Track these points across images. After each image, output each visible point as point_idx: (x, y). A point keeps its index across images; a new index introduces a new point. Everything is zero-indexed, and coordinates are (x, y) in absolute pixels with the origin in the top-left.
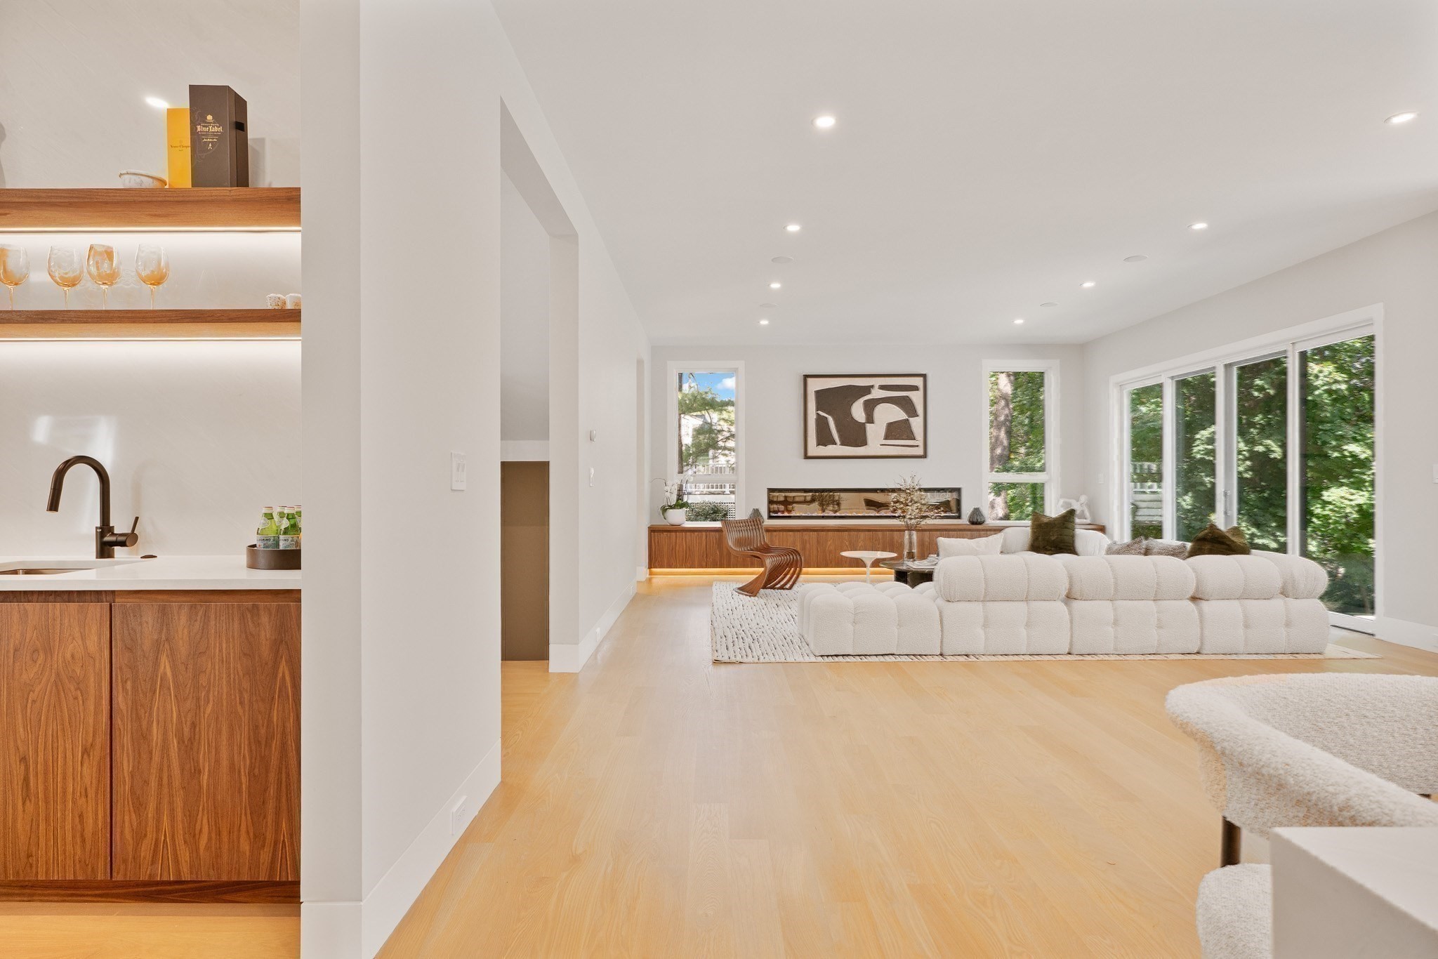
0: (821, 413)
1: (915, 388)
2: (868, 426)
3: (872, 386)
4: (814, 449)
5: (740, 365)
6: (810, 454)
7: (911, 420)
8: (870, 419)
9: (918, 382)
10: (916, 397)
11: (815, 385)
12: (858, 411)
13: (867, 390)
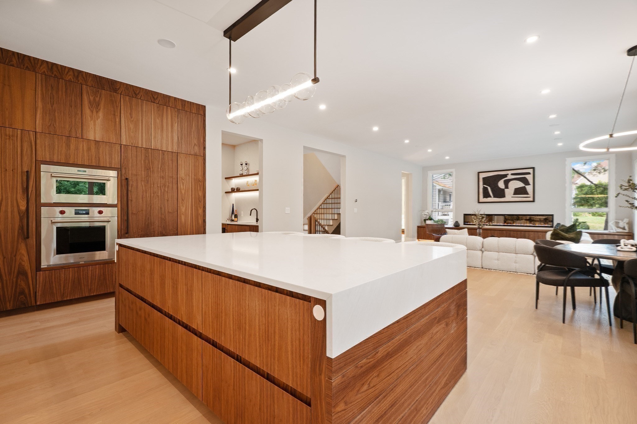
0: (485, 186)
1: (529, 173)
2: (506, 190)
3: (508, 174)
4: (482, 199)
5: (453, 170)
6: (480, 201)
7: (527, 187)
8: (507, 187)
9: (531, 171)
10: (530, 178)
11: (482, 176)
12: (501, 184)
13: (506, 176)
